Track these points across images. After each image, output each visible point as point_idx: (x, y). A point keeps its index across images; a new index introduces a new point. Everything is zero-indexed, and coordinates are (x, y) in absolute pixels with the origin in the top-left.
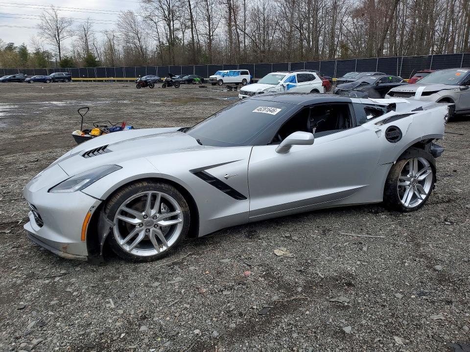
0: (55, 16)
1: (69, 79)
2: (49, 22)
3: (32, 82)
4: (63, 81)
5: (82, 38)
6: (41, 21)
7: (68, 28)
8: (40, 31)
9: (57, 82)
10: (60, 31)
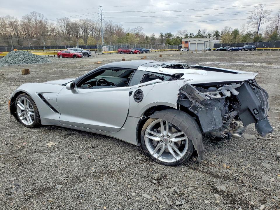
0: (261, 10)
1: (255, 49)
2: (257, 14)
3: (231, 51)
4: (250, 50)
5: (276, 22)
6: (251, 14)
7: (267, 17)
8: (249, 20)
9: (247, 50)
10: (262, 19)
